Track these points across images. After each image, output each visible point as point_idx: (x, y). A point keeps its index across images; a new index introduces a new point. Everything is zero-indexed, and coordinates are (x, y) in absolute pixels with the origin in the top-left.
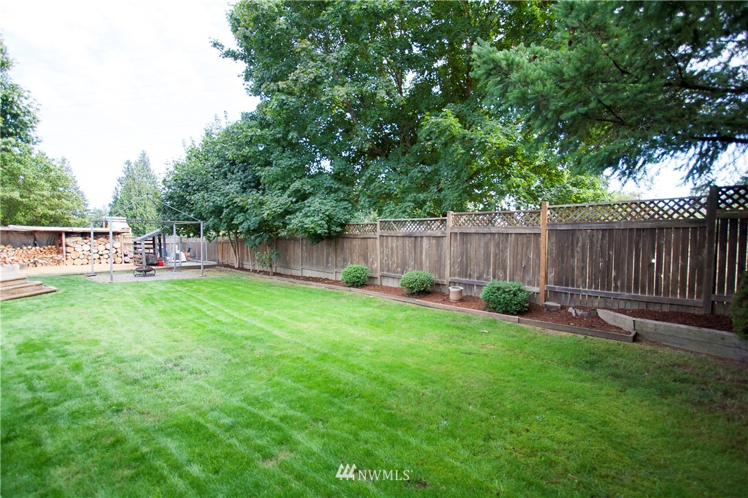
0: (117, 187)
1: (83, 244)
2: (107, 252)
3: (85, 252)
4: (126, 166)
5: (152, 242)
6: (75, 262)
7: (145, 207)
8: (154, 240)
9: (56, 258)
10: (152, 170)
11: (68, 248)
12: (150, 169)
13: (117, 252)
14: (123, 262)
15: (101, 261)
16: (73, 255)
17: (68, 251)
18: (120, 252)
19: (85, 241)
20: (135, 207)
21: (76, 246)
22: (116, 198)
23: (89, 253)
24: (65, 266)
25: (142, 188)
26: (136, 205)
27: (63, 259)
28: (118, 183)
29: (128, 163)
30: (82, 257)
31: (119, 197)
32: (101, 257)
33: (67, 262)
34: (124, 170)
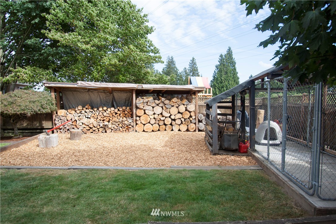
0: (215, 71)
1: (154, 105)
2: (179, 116)
3: (156, 116)
4: (220, 58)
5: (230, 104)
6: (145, 128)
7: (229, 81)
8: (233, 102)
9: (126, 122)
10: (233, 58)
11: (138, 110)
12: (232, 58)
13: (191, 116)
14: (197, 130)
15: (174, 128)
16: (143, 119)
17: (138, 114)
18: (194, 117)
19: (157, 102)
20: (223, 82)
21: (146, 107)
22: (214, 77)
23: (160, 116)
24: (134, 133)
25: (228, 70)
26: (224, 80)
27: (132, 124)
28: (216, 68)
29: (221, 56)
30: (153, 121)
31: (216, 77)
32: (174, 123)
33: (137, 128)
34: (219, 60)
